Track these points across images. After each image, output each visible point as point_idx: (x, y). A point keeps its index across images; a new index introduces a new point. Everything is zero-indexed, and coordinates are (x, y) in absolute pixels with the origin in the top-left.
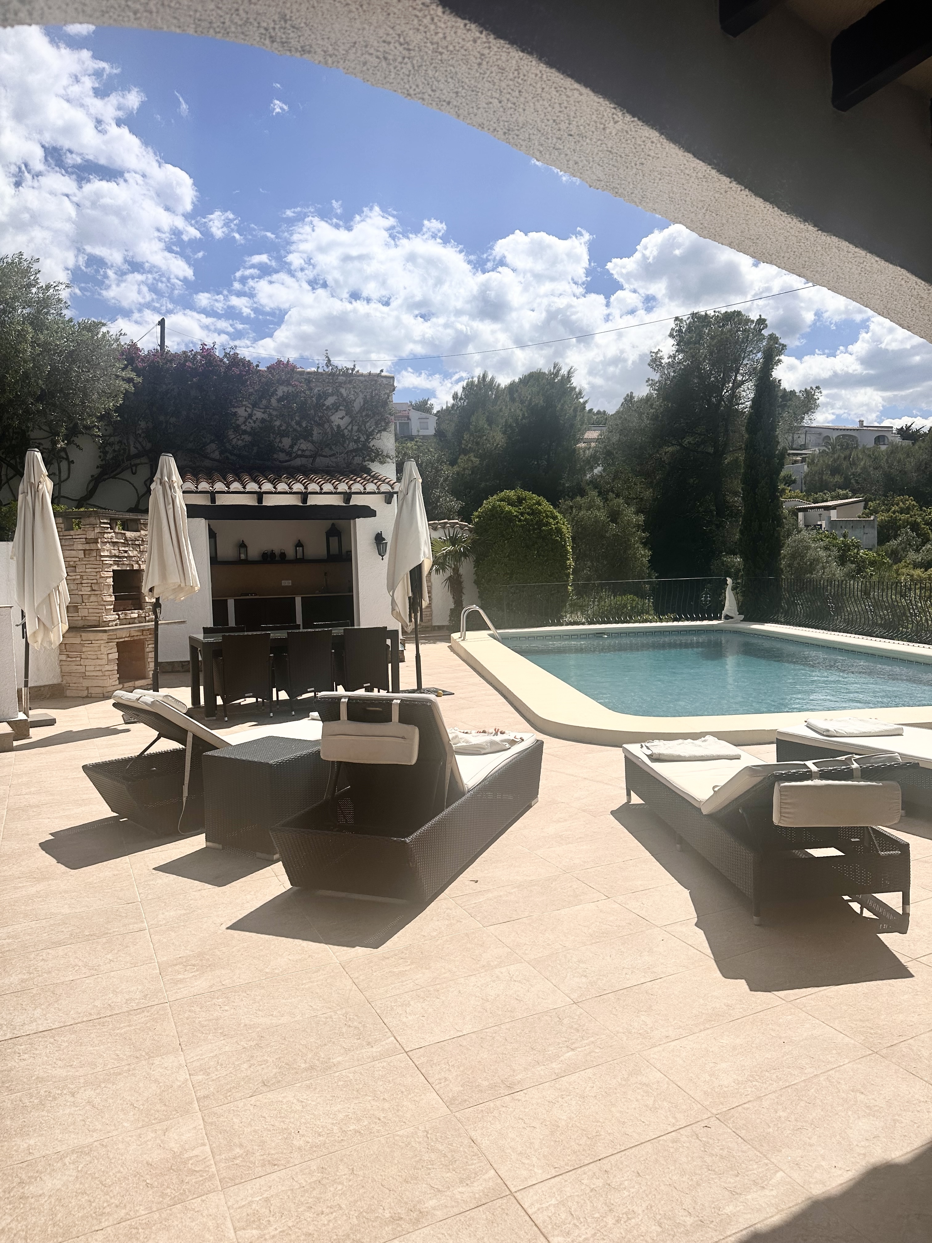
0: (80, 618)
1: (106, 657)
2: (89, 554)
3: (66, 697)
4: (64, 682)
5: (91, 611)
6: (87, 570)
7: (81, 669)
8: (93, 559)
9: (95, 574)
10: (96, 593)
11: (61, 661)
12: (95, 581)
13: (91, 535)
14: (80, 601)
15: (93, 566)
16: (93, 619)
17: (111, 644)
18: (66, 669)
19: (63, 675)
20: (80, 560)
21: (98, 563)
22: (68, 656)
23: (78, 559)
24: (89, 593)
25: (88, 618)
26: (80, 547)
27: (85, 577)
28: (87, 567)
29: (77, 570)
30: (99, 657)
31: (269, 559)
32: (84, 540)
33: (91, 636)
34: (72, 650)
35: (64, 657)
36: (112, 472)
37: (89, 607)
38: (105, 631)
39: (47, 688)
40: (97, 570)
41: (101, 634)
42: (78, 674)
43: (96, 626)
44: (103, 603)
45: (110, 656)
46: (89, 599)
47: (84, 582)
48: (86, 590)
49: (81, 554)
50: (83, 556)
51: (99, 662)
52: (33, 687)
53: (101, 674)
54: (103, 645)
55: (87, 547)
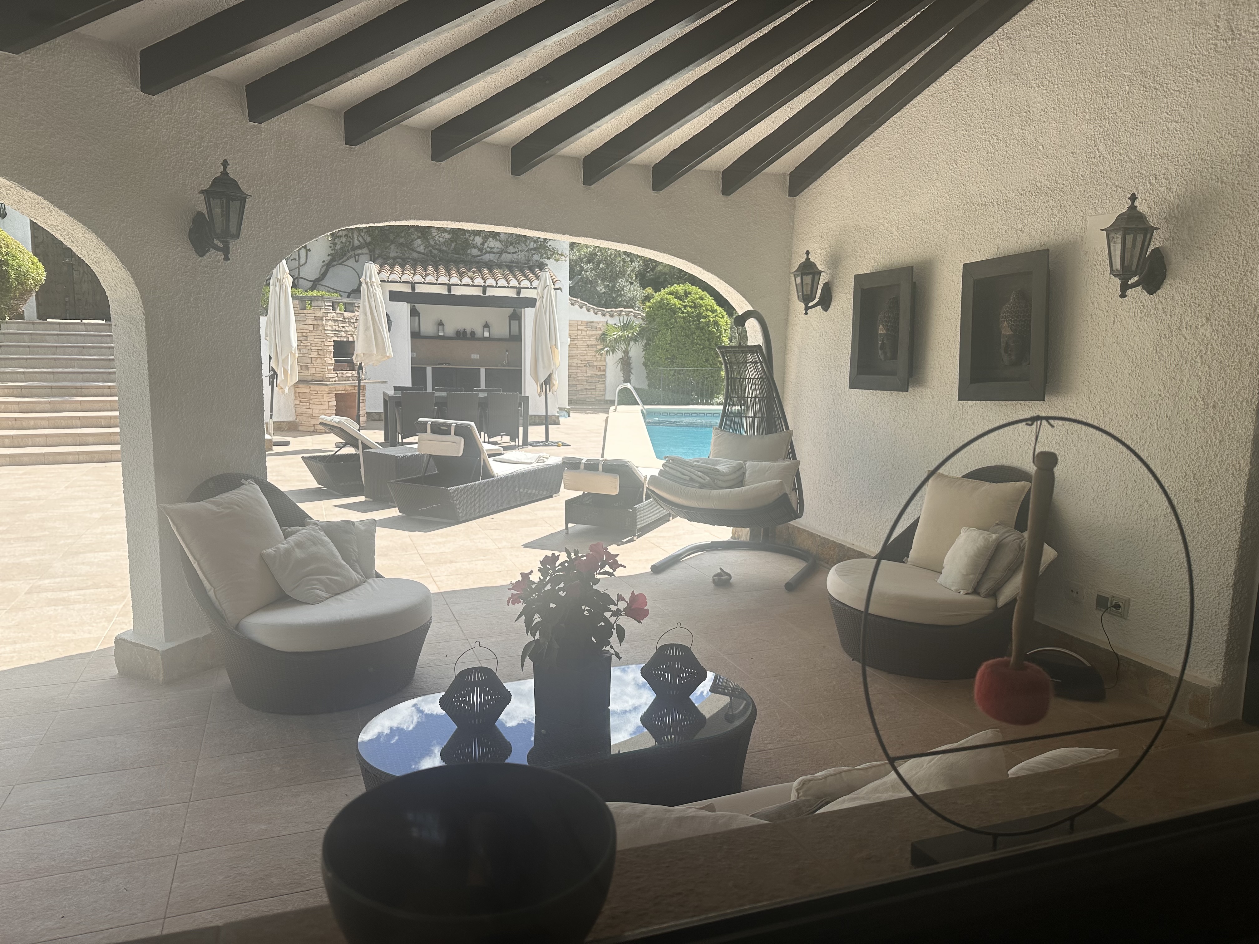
0: (309, 374)
1: (327, 404)
2: (317, 328)
3: (299, 431)
4: (297, 420)
5: (317, 369)
6: (315, 340)
7: (310, 411)
8: (319, 332)
9: (320, 343)
10: (321, 356)
11: (296, 404)
12: (320, 348)
13: (319, 314)
14: (309, 361)
15: (319, 337)
16: (319, 376)
17: (331, 394)
18: (299, 411)
19: (297, 414)
20: (310, 332)
21: (323, 335)
22: (301, 402)
23: (308, 331)
24: (316, 356)
25: (315, 375)
26: (311, 322)
27: (313, 345)
28: (316, 337)
29: (308, 339)
30: (323, 403)
31: (461, 336)
32: (313, 317)
33: (317, 388)
34: (303, 397)
35: (298, 402)
36: (340, 260)
37: (316, 366)
38: (326, 385)
39: (285, 423)
40: (322, 340)
41: (324, 387)
42: (307, 415)
43: (321, 381)
44: (326, 364)
45: (330, 403)
46: (316, 361)
47: (313, 348)
48: (314, 354)
49: (311, 328)
51: (322, 407)
52: (276, 422)
54: (325, 395)
55: (315, 322)
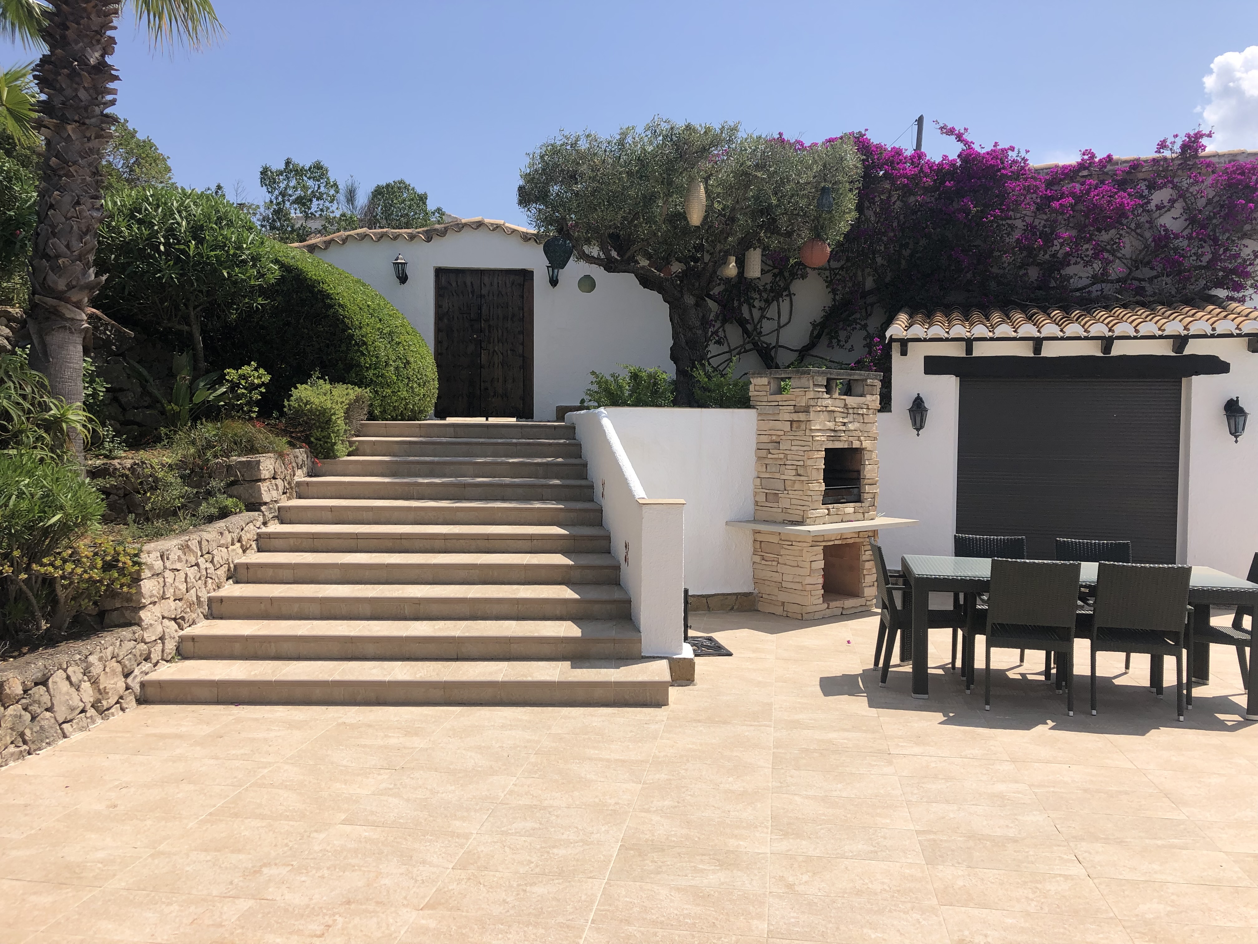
0: (780, 511)
1: (807, 565)
2: (797, 427)
3: (757, 611)
4: (756, 591)
5: (794, 502)
6: (793, 448)
7: (777, 577)
8: (801, 433)
9: (802, 453)
10: (802, 478)
11: (754, 563)
12: (801, 463)
13: (802, 402)
14: (782, 487)
15: (800, 443)
16: (796, 513)
17: (815, 548)
18: (760, 574)
19: (757, 581)
20: (786, 433)
21: (807, 438)
22: (763, 558)
23: (782, 433)
24: (793, 478)
25: (789, 511)
26: (788, 417)
27: (790, 457)
28: (794, 443)
29: (781, 447)
30: (800, 564)
32: (792, 407)
33: (792, 535)
34: (768, 550)
35: (757, 559)
37: (792, 496)
40: (805, 448)
41: (804, 534)
42: (773, 584)
44: (809, 492)
45: (814, 564)
46: (792, 486)
47: (788, 462)
48: (789, 474)
50: (789, 429)
51: (799, 571)
53: (801, 588)
54: (805, 550)
55: (795, 417)
